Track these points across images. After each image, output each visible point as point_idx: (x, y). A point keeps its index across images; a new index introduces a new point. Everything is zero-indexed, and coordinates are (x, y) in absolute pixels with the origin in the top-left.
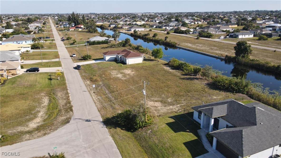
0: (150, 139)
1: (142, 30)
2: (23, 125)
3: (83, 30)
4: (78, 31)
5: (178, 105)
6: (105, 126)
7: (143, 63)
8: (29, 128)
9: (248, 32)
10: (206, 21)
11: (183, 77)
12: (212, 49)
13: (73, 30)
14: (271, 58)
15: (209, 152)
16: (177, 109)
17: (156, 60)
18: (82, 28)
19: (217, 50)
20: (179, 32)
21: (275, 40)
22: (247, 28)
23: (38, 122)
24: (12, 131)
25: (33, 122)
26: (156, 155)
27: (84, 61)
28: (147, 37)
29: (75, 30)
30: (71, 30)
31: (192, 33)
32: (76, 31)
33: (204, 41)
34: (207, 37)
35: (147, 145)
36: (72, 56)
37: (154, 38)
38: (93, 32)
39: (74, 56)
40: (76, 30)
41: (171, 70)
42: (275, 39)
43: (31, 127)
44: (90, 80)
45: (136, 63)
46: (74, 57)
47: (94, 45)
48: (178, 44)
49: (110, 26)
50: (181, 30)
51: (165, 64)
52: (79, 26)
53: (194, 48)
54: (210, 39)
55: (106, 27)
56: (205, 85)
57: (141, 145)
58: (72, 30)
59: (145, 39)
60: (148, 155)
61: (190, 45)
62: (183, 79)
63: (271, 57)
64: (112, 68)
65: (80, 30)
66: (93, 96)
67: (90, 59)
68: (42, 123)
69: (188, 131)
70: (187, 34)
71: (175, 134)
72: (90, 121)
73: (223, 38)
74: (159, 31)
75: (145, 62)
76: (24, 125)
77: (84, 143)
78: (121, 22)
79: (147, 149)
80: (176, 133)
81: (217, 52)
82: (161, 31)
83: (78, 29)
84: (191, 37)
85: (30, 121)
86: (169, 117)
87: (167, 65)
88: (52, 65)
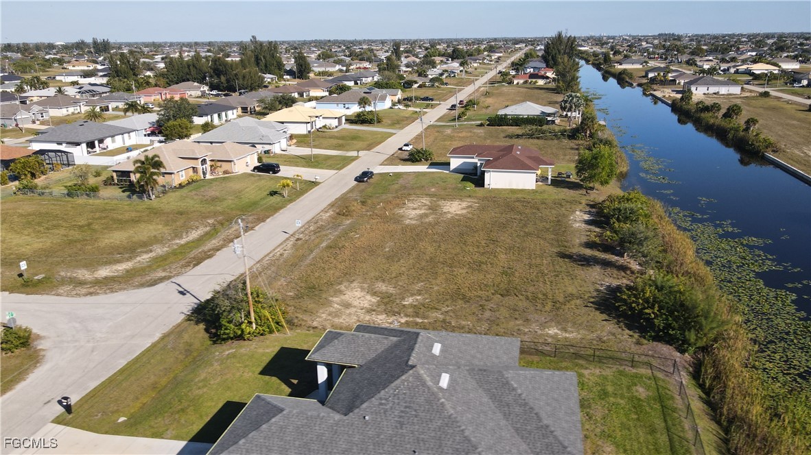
1: (730, 92)
2: (91, 268)
3: (549, 82)
4: (533, 86)
6: (189, 313)
8: (90, 277)
13: (521, 81)
18: (547, 78)
23: (118, 270)
24: (67, 273)
25: (113, 267)
27: (410, 163)
28: (705, 116)
29: (526, 82)
30: (515, 82)
32: (528, 85)
36: (401, 149)
40: (530, 83)
43: (96, 276)
44: (337, 211)
45: (515, 187)
47: (501, 125)
48: (781, 147)
49: (646, 75)
51: (594, 205)
52: (542, 72)
58: (518, 83)
59: (698, 121)
64: (433, 190)
65: (541, 82)
66: (282, 246)
67: (426, 160)
68: (120, 274)
69: (295, 382)
71: (255, 376)
72: (185, 294)
80: (260, 375)
83: (534, 80)
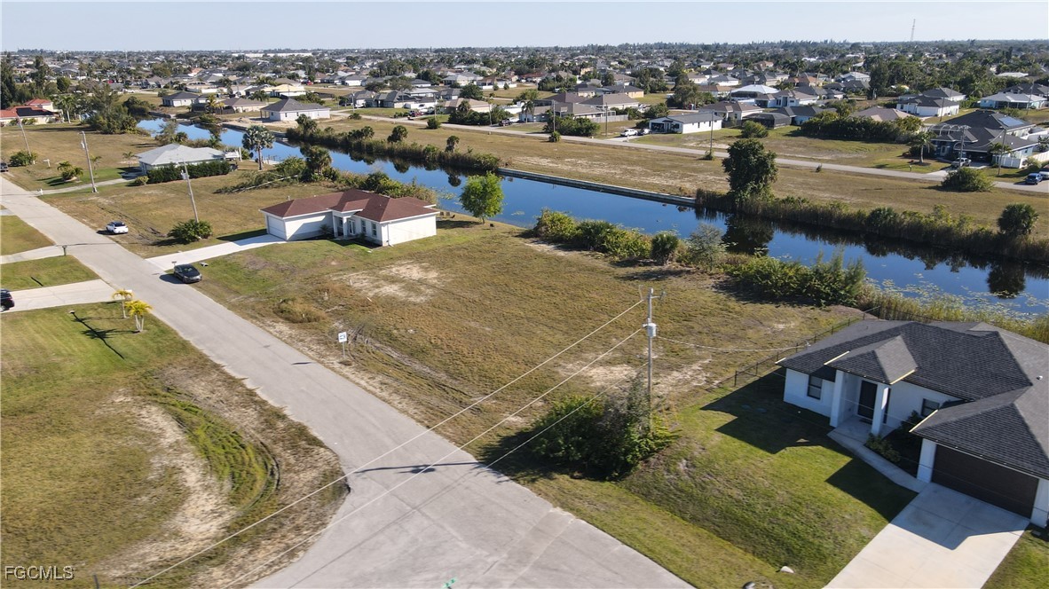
0: (704, 488)
1: (321, 116)
2: (154, 534)
3: (56, 120)
4: (31, 127)
5: (695, 367)
6: (507, 478)
7: (443, 238)
8: (194, 543)
9: (696, 114)
10: (529, 79)
11: (622, 271)
12: (632, 173)
13: (7, 121)
14: (825, 190)
15: (917, 494)
16: (702, 378)
17: (477, 223)
18: (49, 113)
19: (647, 175)
20: (470, 118)
21: (787, 135)
22: (683, 101)
23: (213, 511)
24: (123, 567)
25: (189, 512)
26: (767, 536)
27: (182, 246)
28: (366, 141)
31: (518, 122)
33: (581, 149)
34: (577, 133)
35: (710, 512)
36: (111, 233)
37: (396, 145)
38: (117, 131)
39: (118, 230)
41: (561, 253)
42: (785, 132)
43: (200, 537)
44: (282, 320)
45: (415, 238)
46: (119, 234)
47: (170, 180)
48: (504, 161)
49: (167, 103)
50: (475, 114)
51: (525, 235)
52: (34, 105)
53: (569, 173)
54: (592, 140)
55: (153, 108)
56: (714, 290)
57: (688, 516)
59: (359, 147)
60: (738, 543)
61: (544, 162)
62: (630, 278)
63: (824, 188)
64: (333, 263)
65: (42, 121)
66: (352, 377)
67: (205, 237)
68: (234, 512)
69: (802, 440)
70: (501, 125)
71: (776, 456)
72: (432, 470)
73: (635, 135)
74: (388, 116)
75: (443, 231)
76: (159, 535)
77: (485, 553)
78: (203, 87)
79: (719, 526)
80: (778, 454)
81: (656, 180)
82: (395, 117)
83: (29, 118)
84: (523, 137)
85: (175, 515)
86: (704, 409)
87: (532, 237)
88: (44, 278)
